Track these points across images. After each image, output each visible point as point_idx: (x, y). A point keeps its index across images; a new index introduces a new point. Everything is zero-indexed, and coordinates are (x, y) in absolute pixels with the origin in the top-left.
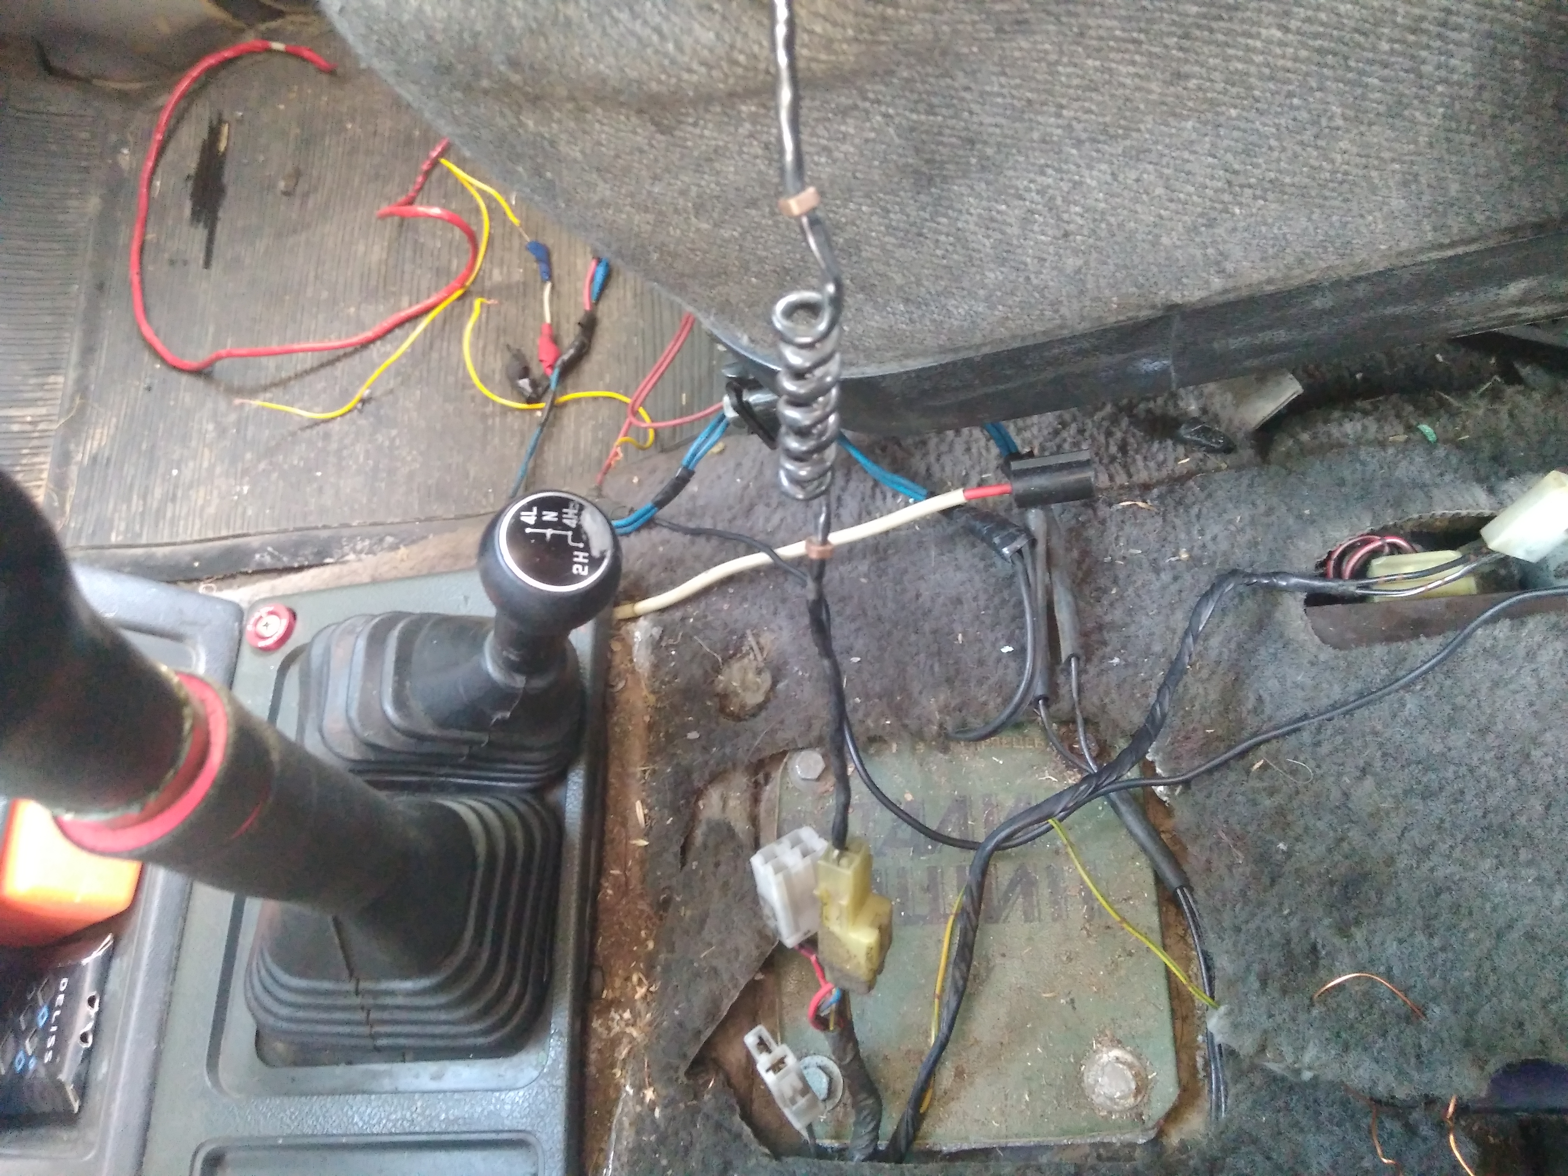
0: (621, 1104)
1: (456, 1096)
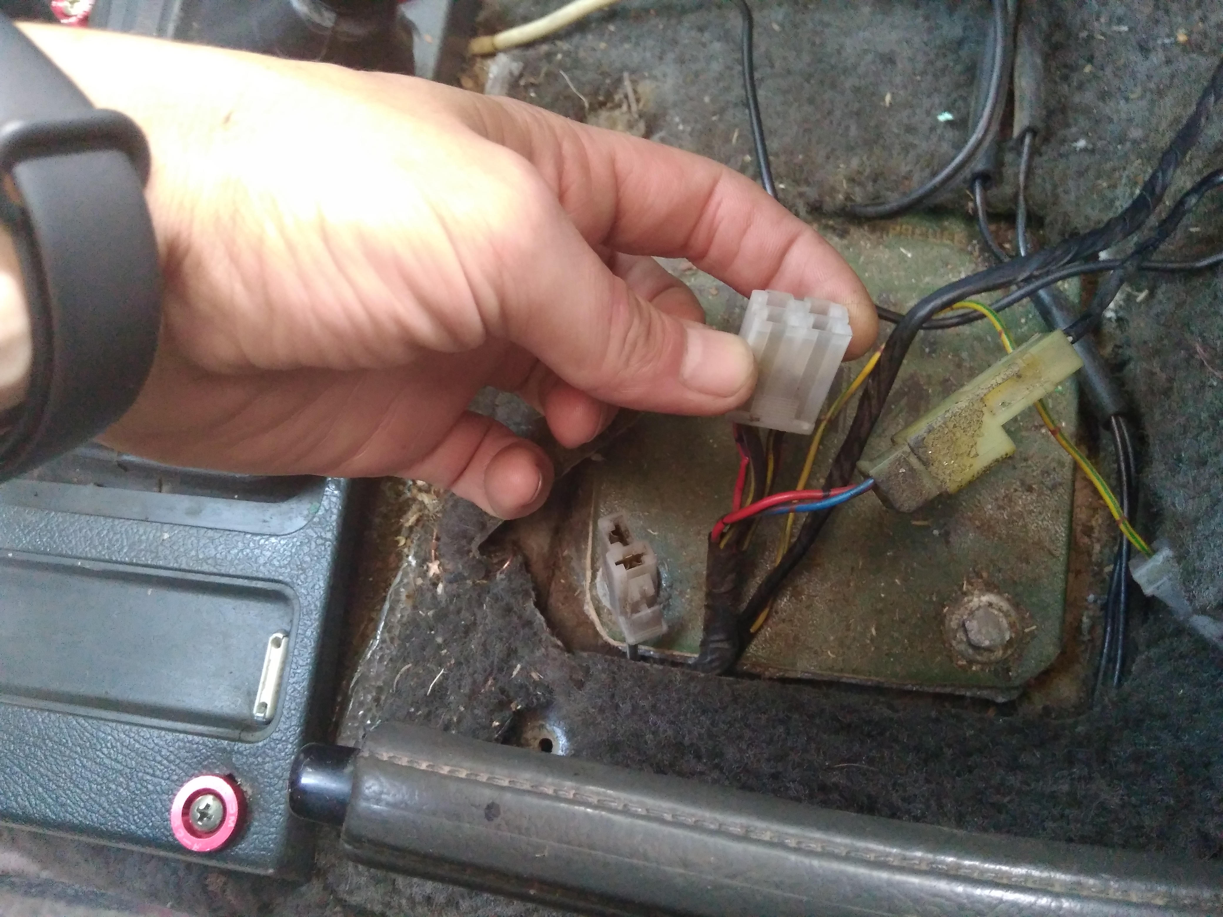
0: (400, 573)
1: (210, 533)
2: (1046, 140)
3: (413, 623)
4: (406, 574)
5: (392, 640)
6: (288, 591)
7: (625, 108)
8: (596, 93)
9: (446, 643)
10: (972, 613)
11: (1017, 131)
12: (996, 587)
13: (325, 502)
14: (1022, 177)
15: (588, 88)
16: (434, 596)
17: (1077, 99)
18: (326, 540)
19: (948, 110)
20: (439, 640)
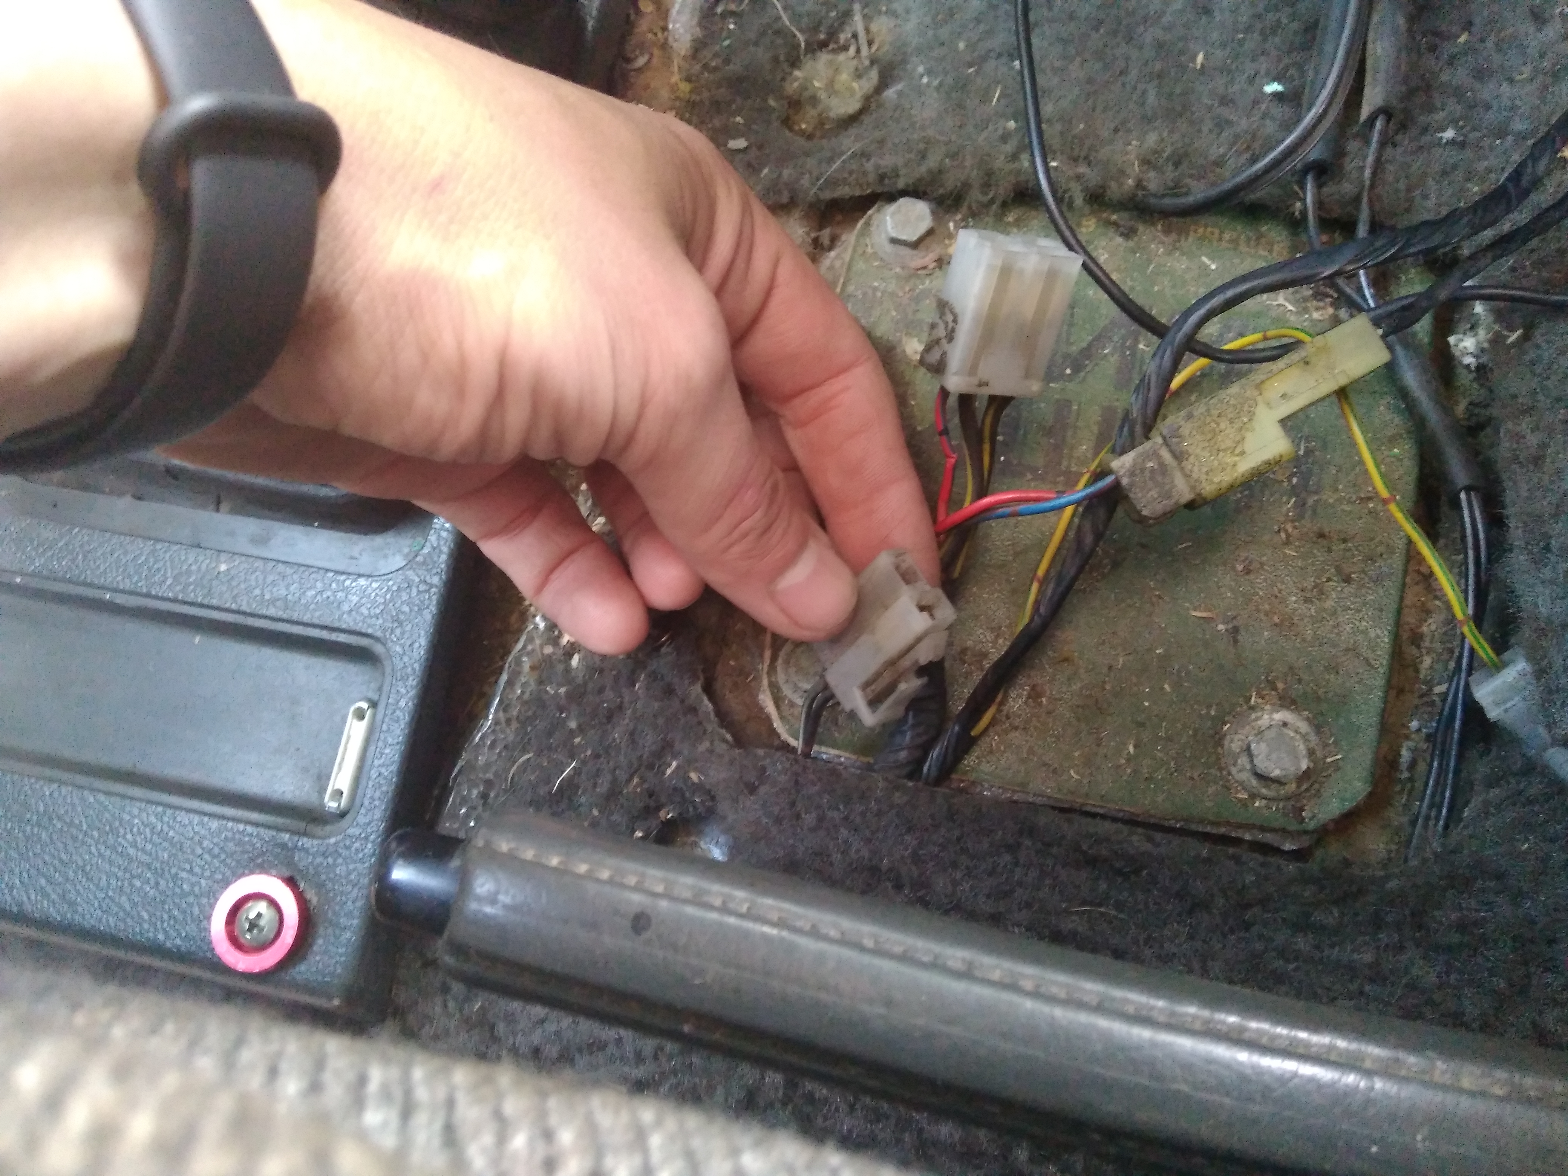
0: (523, 638)
1: (281, 568)
2: (1403, 127)
3: (539, 702)
4: (530, 640)
5: (508, 721)
6: (378, 649)
7: (852, 50)
8: (816, 29)
9: (581, 729)
10: (1260, 733)
11: (1365, 112)
12: (1293, 702)
13: (433, 538)
14: (1367, 173)
15: (805, 21)
16: (568, 669)
17: (1445, 77)
18: (432, 586)
19: (1277, 79)
20: (573, 725)
